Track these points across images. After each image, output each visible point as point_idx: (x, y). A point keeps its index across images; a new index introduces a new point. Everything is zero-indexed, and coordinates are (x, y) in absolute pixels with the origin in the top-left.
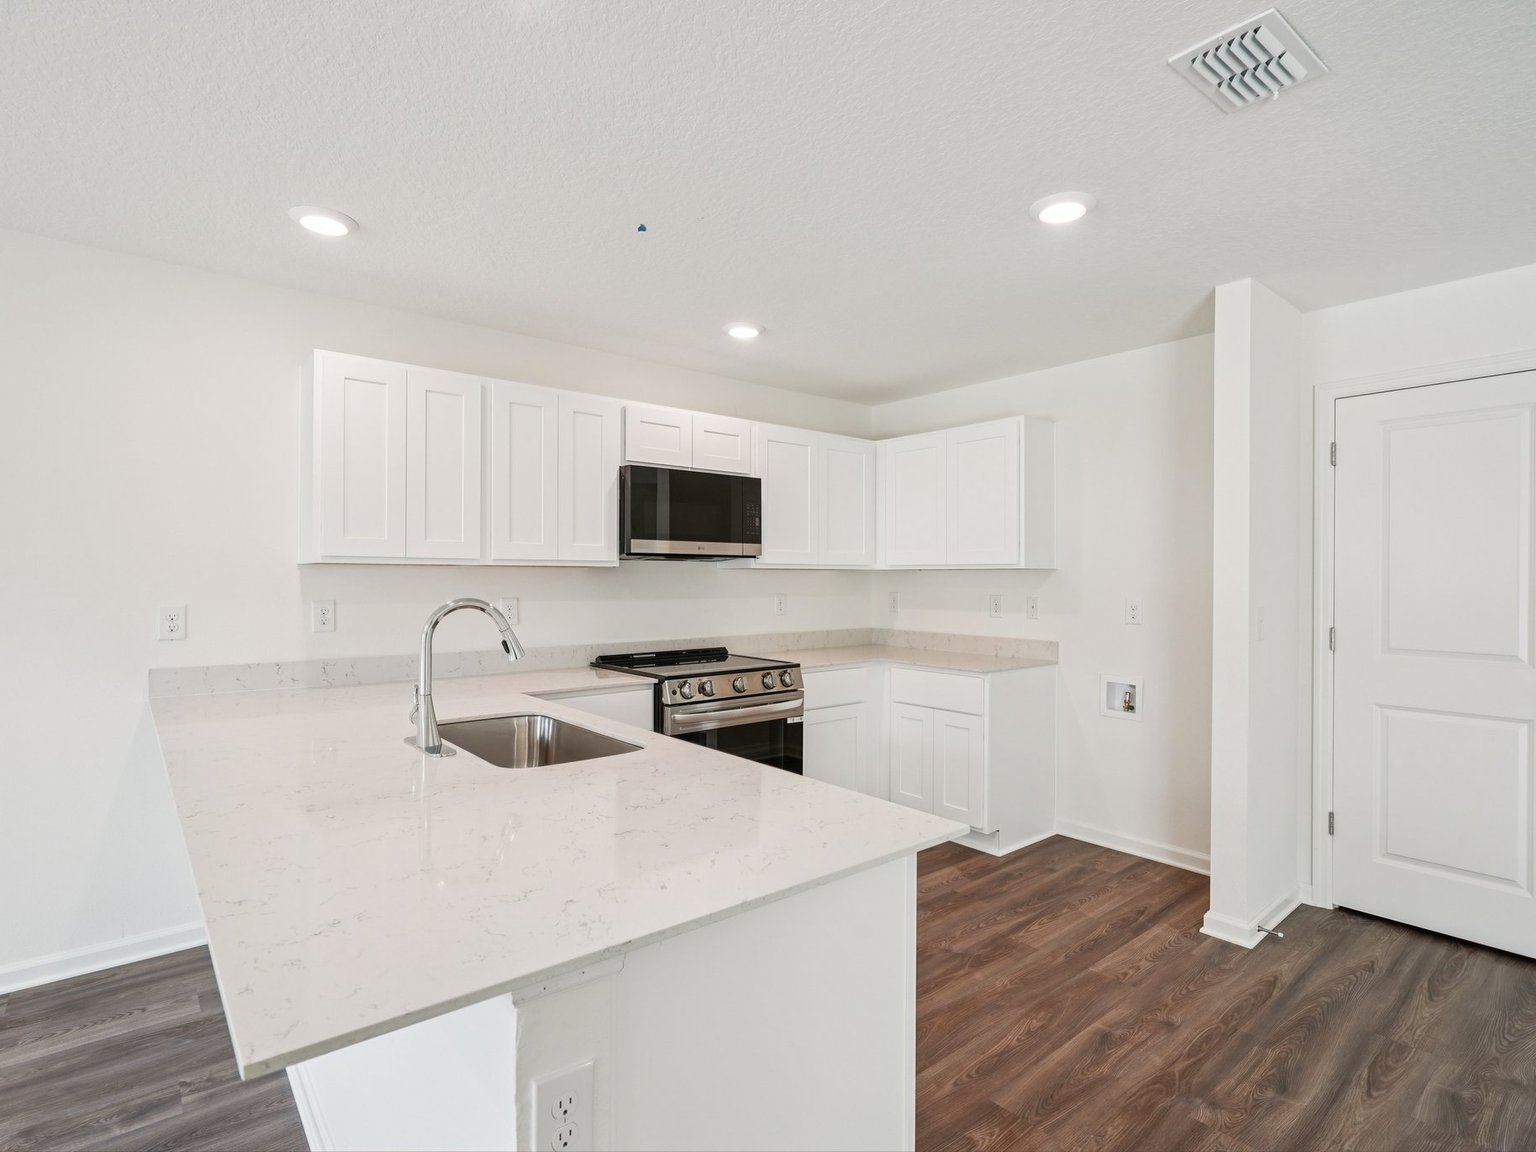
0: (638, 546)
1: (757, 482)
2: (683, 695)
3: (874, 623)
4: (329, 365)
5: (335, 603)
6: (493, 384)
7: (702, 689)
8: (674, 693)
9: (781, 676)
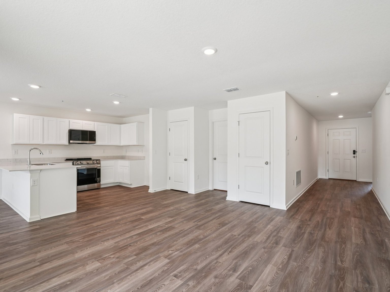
0: (71, 141)
1: (95, 132)
2: (77, 164)
3: (124, 155)
4: (16, 116)
5: (18, 150)
6: (45, 118)
7: (81, 163)
8: (75, 163)
9: (96, 161)
